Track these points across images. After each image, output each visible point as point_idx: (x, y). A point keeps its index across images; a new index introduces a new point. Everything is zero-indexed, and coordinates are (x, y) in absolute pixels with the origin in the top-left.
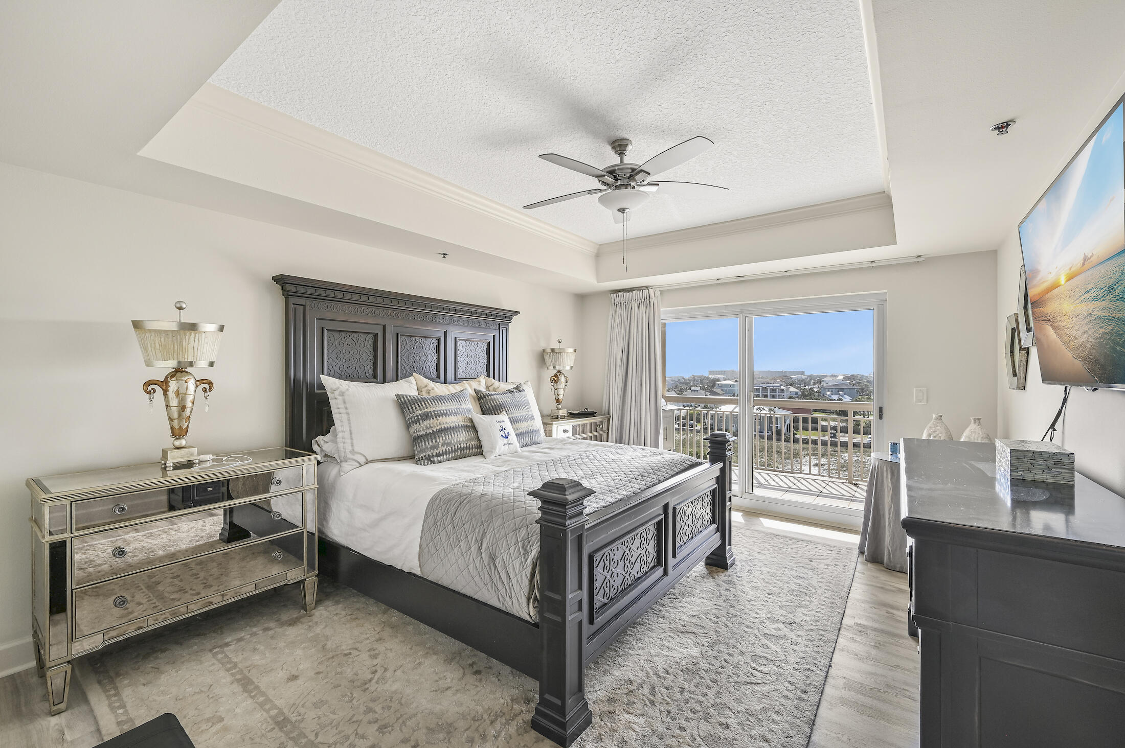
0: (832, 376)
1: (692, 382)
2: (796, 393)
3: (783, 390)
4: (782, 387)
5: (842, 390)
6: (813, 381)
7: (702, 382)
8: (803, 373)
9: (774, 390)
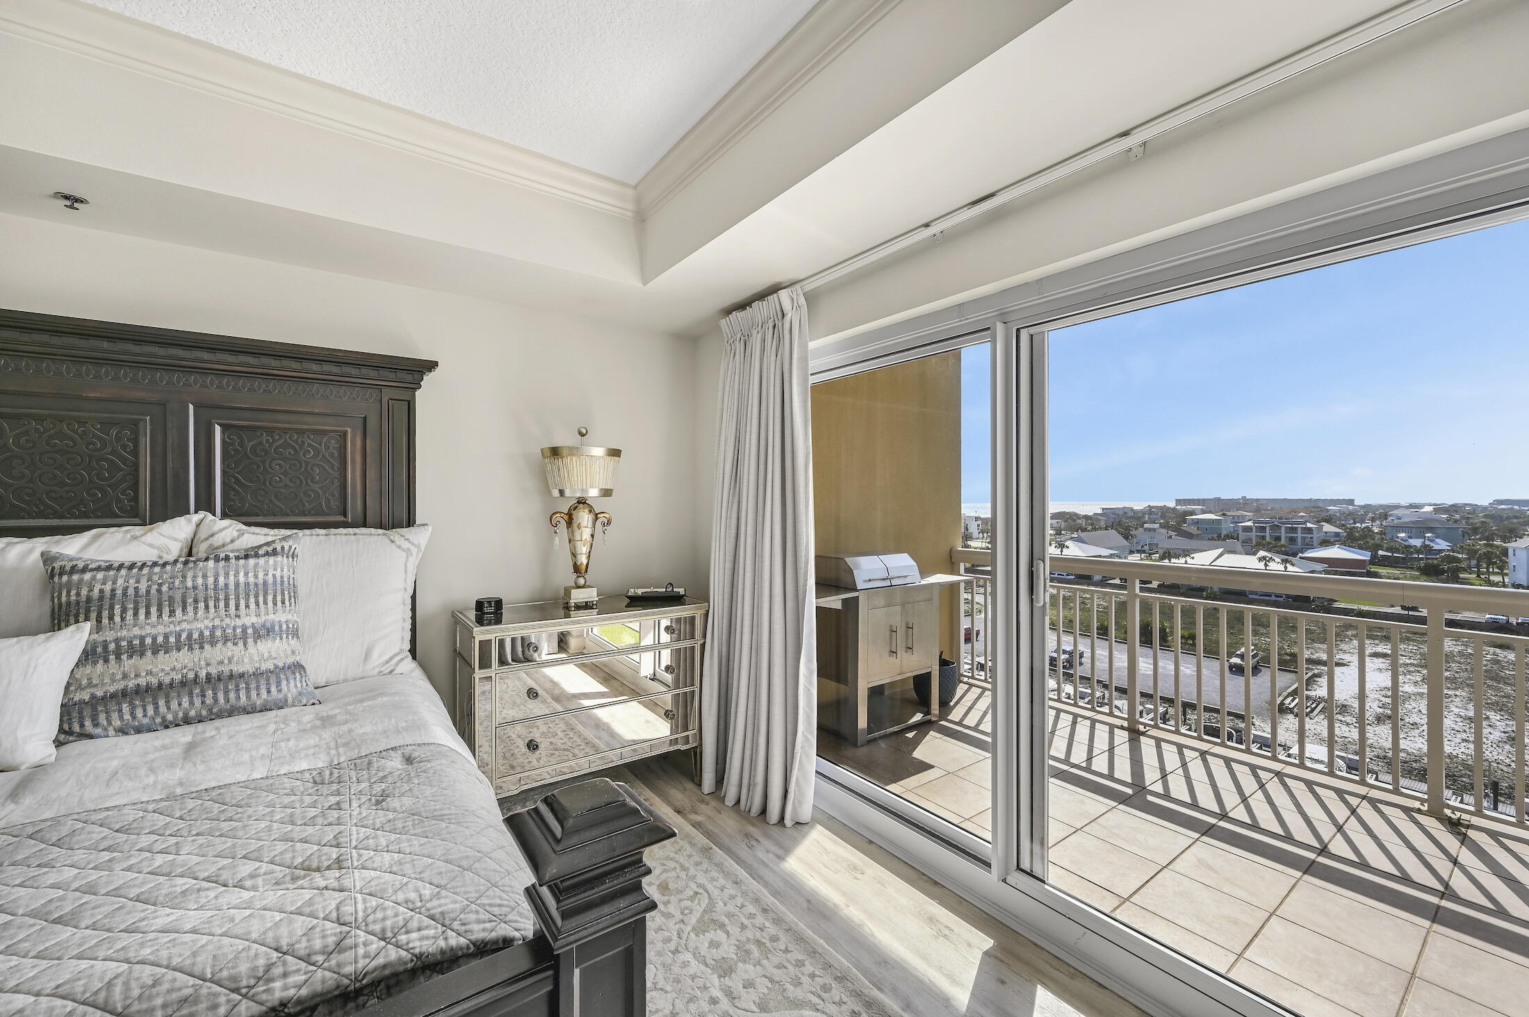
0: (1411, 506)
1: (1147, 516)
2: (1337, 534)
3: (1310, 530)
4: (1309, 525)
5: (1431, 529)
6: (1370, 515)
7: (1163, 516)
8: (1351, 502)
9: (1294, 530)
